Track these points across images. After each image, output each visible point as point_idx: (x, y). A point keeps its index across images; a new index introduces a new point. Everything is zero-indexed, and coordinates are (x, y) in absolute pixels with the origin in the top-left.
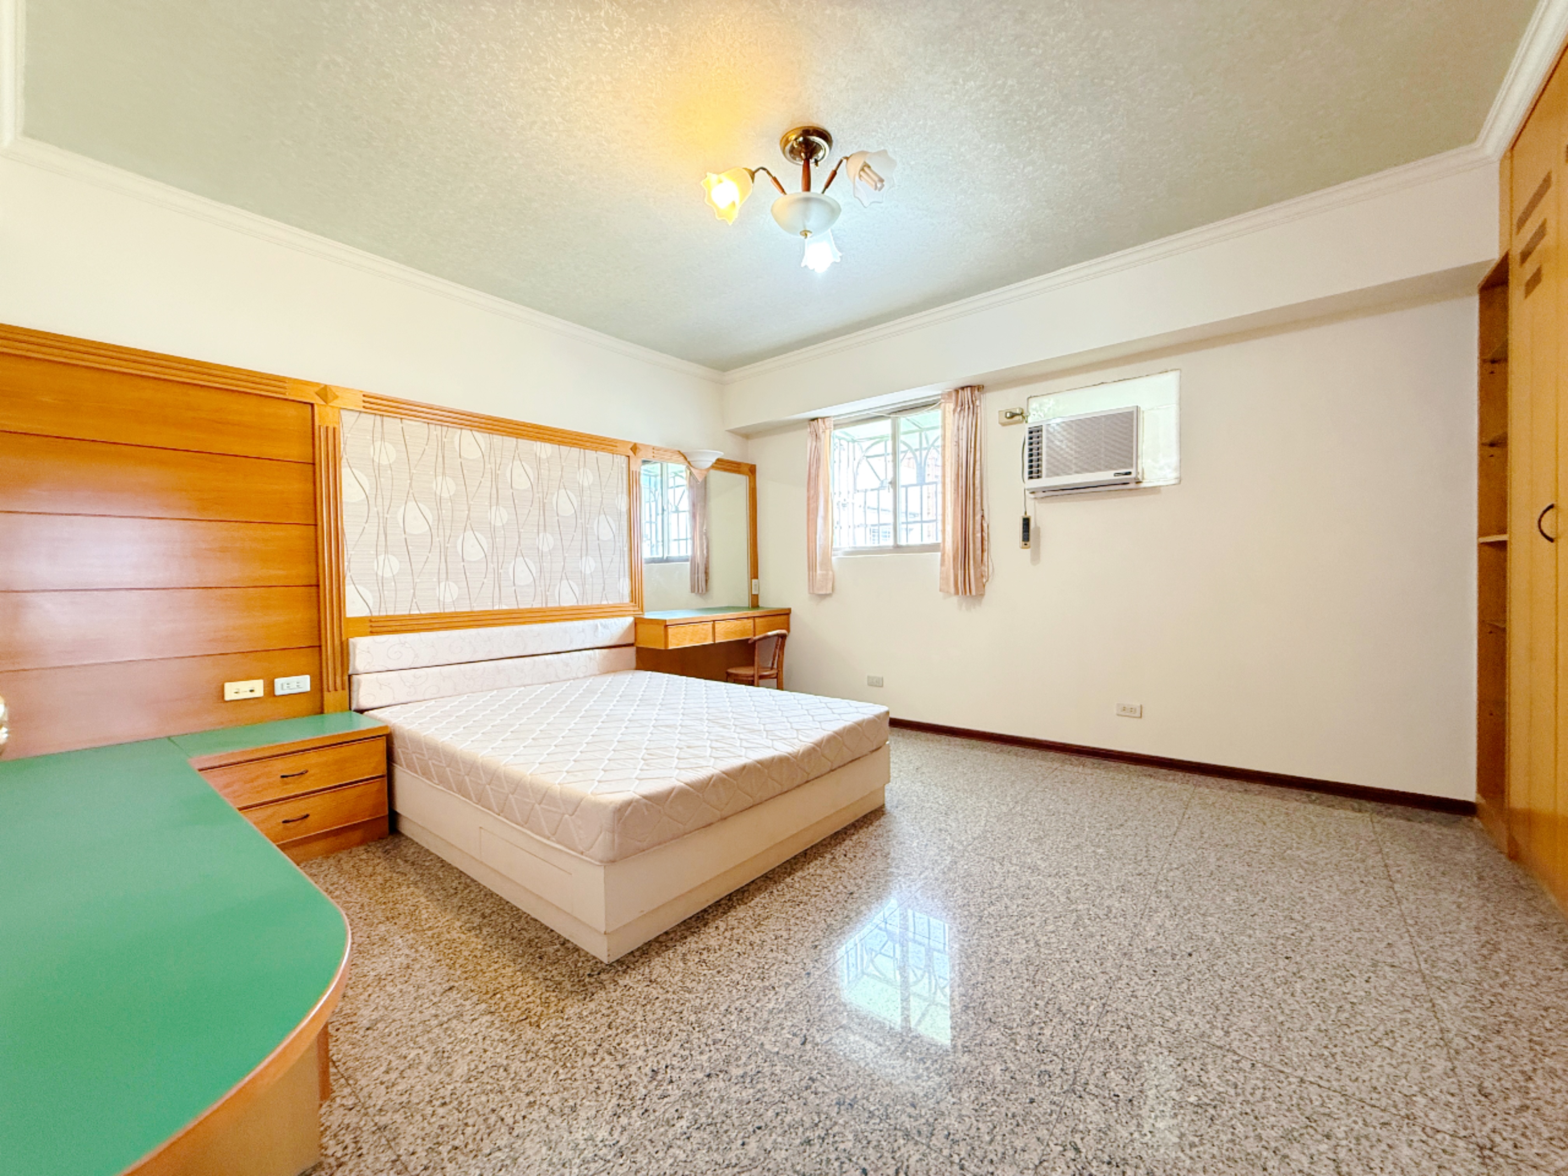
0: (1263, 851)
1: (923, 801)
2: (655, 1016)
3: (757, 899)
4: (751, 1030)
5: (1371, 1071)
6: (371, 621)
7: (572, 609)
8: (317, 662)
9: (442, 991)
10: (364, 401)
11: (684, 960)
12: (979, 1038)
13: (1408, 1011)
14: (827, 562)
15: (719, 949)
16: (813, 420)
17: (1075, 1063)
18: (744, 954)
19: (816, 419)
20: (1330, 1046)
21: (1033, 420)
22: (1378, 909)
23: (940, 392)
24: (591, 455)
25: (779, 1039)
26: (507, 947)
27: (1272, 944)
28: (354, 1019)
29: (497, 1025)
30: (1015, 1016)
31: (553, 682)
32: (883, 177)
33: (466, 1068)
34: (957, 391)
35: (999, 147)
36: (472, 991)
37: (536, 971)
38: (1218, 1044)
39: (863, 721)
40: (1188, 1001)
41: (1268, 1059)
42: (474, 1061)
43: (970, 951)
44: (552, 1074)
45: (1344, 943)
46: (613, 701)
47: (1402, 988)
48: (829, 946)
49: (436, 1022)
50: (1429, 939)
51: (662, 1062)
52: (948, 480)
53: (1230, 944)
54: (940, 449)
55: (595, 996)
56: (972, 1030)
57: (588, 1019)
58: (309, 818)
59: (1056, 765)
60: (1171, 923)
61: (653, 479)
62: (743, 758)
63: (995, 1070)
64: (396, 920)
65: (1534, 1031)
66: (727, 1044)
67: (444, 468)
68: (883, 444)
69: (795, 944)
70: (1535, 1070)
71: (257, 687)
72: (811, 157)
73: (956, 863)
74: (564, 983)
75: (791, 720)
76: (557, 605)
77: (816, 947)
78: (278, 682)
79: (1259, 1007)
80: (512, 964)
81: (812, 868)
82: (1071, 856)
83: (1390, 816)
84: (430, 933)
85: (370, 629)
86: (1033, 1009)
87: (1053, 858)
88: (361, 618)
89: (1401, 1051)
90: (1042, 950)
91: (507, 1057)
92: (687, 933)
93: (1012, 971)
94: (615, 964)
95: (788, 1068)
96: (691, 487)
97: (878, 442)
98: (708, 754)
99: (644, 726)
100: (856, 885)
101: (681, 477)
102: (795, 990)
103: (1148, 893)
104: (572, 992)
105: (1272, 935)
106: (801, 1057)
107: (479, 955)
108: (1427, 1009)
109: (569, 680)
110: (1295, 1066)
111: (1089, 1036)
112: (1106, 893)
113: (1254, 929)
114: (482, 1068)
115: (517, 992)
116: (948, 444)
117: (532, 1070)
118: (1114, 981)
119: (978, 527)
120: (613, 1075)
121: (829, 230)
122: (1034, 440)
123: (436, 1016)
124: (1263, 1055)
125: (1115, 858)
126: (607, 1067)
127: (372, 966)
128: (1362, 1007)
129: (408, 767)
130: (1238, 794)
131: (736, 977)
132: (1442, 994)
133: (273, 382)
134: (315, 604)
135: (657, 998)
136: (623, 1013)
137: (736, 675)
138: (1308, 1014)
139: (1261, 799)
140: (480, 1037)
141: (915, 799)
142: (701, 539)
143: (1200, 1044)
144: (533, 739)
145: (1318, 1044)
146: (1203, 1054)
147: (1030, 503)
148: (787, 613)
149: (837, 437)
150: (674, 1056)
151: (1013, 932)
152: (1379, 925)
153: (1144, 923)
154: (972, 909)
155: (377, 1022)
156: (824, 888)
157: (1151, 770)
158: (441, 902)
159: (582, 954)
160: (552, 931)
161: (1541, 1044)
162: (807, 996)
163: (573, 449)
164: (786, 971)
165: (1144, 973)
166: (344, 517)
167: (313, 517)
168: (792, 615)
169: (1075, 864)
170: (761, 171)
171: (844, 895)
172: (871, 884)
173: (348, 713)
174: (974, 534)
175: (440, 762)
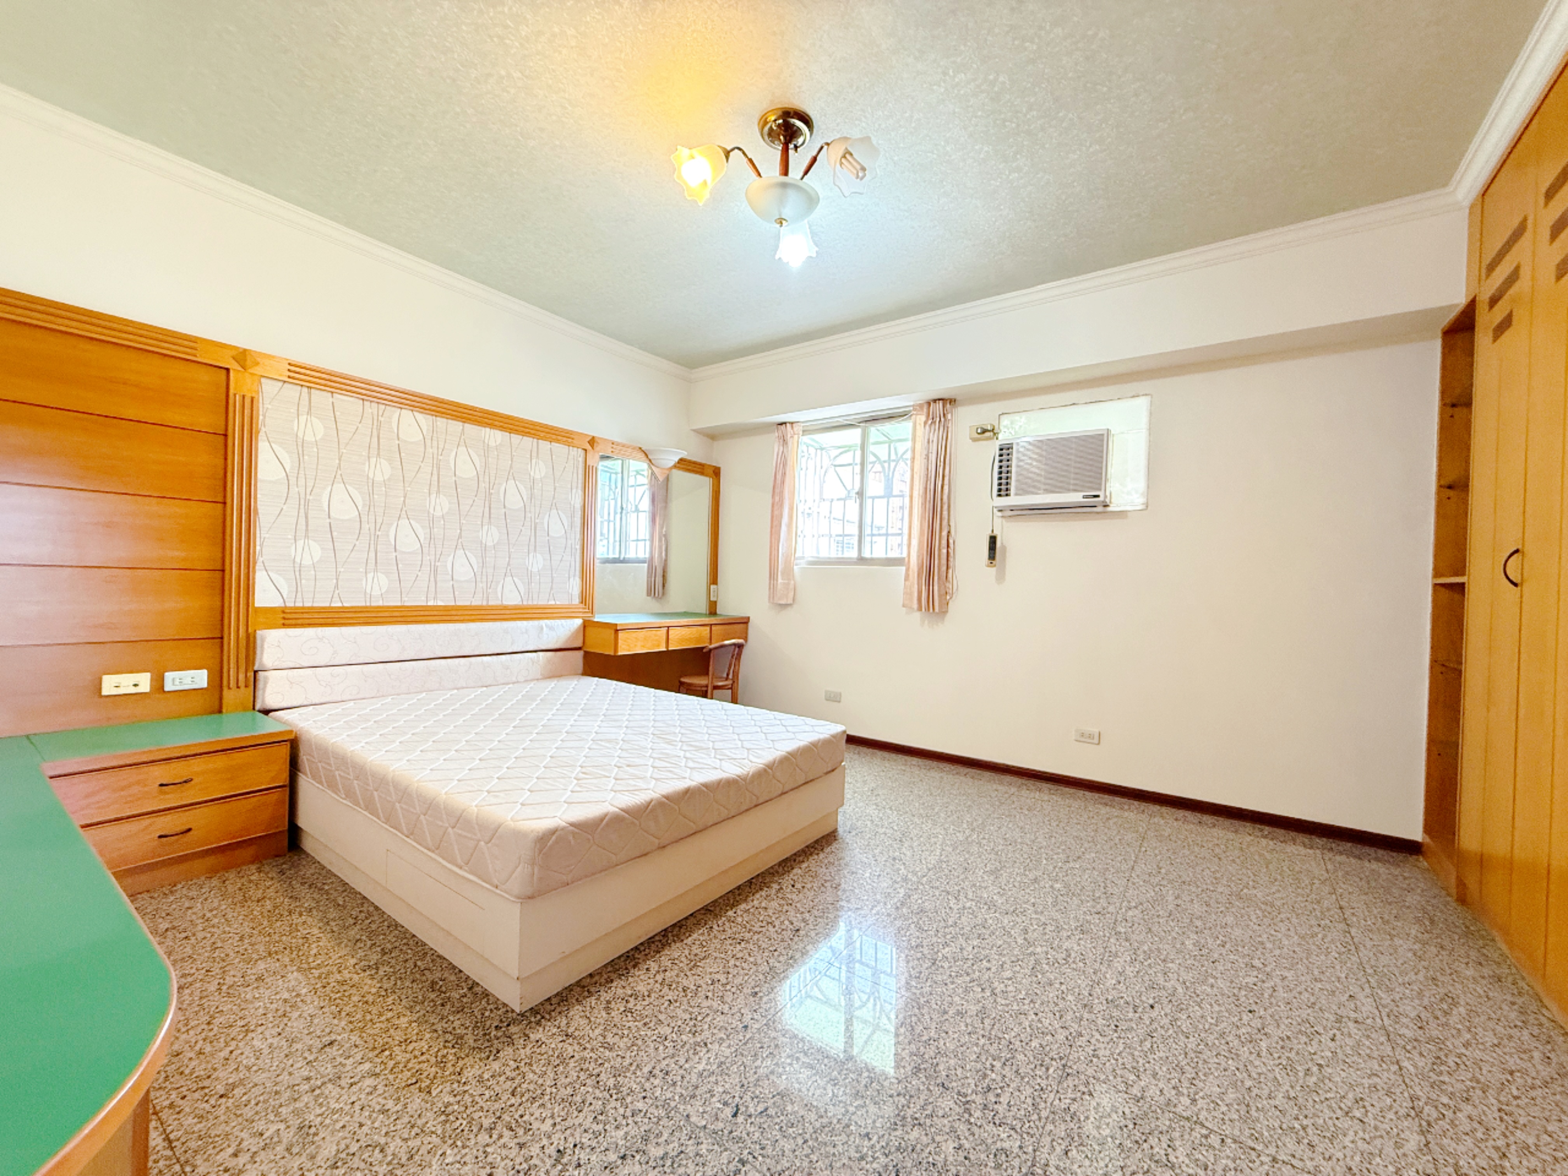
0: (1220, 890)
1: (877, 825)
2: (568, 1080)
3: (695, 936)
4: (677, 1098)
5: (1345, 1148)
6: (284, 612)
7: (516, 608)
8: (218, 656)
9: (320, 1046)
10: (289, 370)
11: (608, 1009)
12: (930, 1107)
13: (1376, 1075)
14: (788, 572)
15: (649, 996)
16: (781, 424)
17: (1034, 1139)
18: (676, 1001)
19: (785, 423)
20: (1301, 1117)
21: (1004, 437)
22: (1337, 956)
23: (912, 403)
24: (545, 445)
25: (709, 1109)
26: (405, 991)
27: (1234, 995)
28: (206, 1083)
29: (380, 1091)
30: (970, 1081)
31: (490, 686)
32: (865, 166)
33: (335, 1148)
34: (929, 404)
35: (986, 149)
36: (356, 1046)
37: (436, 1021)
38: (1185, 1114)
39: (819, 741)
40: (1152, 1061)
41: (1238, 1133)
42: (346, 1138)
43: (922, 1001)
44: (438, 1156)
45: (1307, 995)
46: (552, 709)
47: (1369, 1048)
48: (769, 993)
49: (307, 1087)
50: (1389, 990)
51: (570, 1139)
52: (916, 494)
53: (1193, 995)
54: (909, 462)
55: (501, 1054)
56: (923, 1097)
57: (489, 1084)
58: (191, 833)
59: (1013, 790)
60: (1132, 969)
61: (613, 476)
62: (687, 780)
63: (948, 1148)
64: (280, 957)
65: (1502, 1099)
66: (648, 1115)
67: (379, 449)
68: (851, 453)
69: (733, 990)
70: (1508, 1145)
71: (143, 682)
72: (790, 141)
73: (909, 897)
74: (466, 1037)
75: (742, 737)
76: (499, 603)
77: (756, 993)
78: (169, 676)
79: (1225, 1070)
80: (409, 1014)
81: (757, 900)
82: (1028, 891)
83: (1341, 853)
84: (316, 973)
85: (283, 621)
86: (989, 1072)
87: (1010, 893)
88: (271, 608)
89: (1372, 1123)
90: (999, 1000)
91: (387, 1133)
92: (613, 976)
93: (967, 1026)
94: (528, 1014)
95: (716, 1147)
96: (651, 486)
97: (845, 452)
98: (649, 775)
99: (583, 740)
100: (804, 920)
101: (643, 475)
102: (729, 1046)
103: (1108, 935)
104: (474, 1048)
105: (1234, 985)
106: (731, 1132)
107: (371, 1000)
108: (1395, 1073)
109: (508, 684)
110: (1266, 1141)
111: (1048, 1104)
112: (1065, 934)
113: (1216, 978)
114: (354, 1148)
115: (410, 1048)
116: (917, 456)
117: (413, 1152)
118: (1074, 1038)
119: (944, 542)
120: (511, 1156)
121: (806, 221)
122: (1004, 457)
123: (308, 1079)
124: (1233, 1128)
125: (1073, 894)
126: (504, 1146)
127: (241, 1015)
128: (1329, 1070)
129: (314, 777)
130: (1192, 826)
131: (665, 1030)
132: (1408, 1055)
133: (180, 341)
134: (218, 591)
135: (573, 1057)
136: (531, 1075)
137: (690, 685)
138: (1276, 1078)
139: (1216, 832)
140: (357, 1107)
141: (869, 823)
142: (660, 540)
143: (1167, 1114)
144: (456, 751)
145: (1287, 1114)
146: (1170, 1127)
147: (998, 521)
148: (745, 621)
149: (805, 443)
150: (585, 1131)
151: (968, 979)
152: (1339, 974)
153: (1104, 969)
154: (926, 951)
155: (234, 1086)
156: (768, 923)
157: (1107, 798)
158: (335, 934)
159: (492, 1000)
160: (461, 971)
161: (1510, 1114)
162: (742, 1055)
163: (525, 438)
164: (721, 1024)
165: (1105, 1028)
166: (259, 496)
167: (222, 494)
168: (750, 624)
169: (1033, 900)
170: (736, 150)
171: (789, 932)
172: (820, 920)
173: (250, 714)
174: (940, 550)
175: (349, 774)
